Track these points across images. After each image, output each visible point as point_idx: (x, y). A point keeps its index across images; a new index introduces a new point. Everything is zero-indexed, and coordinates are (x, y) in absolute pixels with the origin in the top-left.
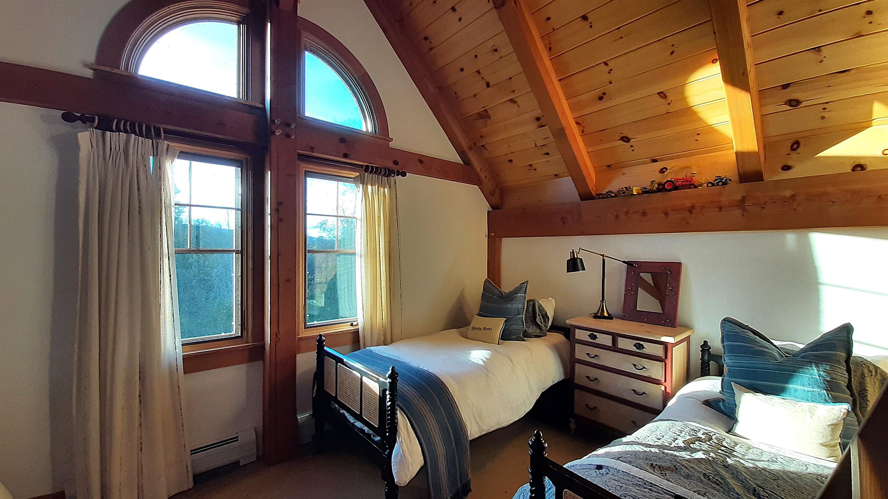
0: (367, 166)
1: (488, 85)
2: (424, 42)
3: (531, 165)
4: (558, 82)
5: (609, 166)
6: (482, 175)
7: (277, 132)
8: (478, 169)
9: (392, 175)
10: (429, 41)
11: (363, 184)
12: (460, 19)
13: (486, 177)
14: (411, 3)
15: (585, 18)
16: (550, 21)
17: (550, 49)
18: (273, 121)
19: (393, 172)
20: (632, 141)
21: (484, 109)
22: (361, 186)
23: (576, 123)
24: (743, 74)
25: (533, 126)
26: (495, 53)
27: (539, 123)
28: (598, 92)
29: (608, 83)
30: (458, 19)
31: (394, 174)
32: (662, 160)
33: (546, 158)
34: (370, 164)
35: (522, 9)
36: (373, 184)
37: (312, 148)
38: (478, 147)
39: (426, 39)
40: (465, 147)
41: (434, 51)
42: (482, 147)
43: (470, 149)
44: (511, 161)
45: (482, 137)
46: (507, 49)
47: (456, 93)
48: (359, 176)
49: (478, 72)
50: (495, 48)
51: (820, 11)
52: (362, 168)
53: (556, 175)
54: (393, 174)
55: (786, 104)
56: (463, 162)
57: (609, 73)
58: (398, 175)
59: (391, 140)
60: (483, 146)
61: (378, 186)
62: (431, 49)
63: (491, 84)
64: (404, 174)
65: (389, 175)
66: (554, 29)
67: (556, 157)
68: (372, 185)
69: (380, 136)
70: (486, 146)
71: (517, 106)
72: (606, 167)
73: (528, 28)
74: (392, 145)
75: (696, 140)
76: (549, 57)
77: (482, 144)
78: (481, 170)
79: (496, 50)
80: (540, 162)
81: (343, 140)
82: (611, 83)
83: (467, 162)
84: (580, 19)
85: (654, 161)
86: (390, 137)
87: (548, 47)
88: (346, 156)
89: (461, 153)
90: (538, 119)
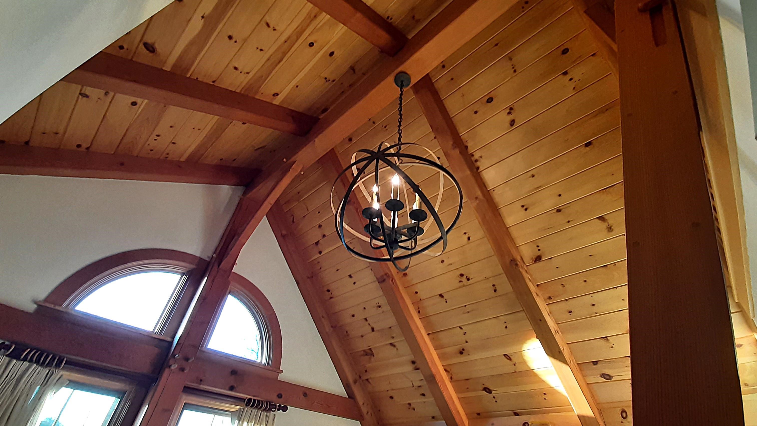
0: (250, 400)
1: (373, 330)
2: (327, 293)
3: (410, 404)
4: (427, 335)
5: (479, 414)
6: (364, 410)
7: (173, 366)
8: (361, 403)
9: (273, 410)
10: (330, 293)
11: (240, 421)
12: (354, 283)
13: (367, 413)
14: (321, 268)
15: (441, 296)
16: (417, 294)
17: (419, 312)
18: (174, 355)
19: (274, 407)
20: (493, 392)
21: (369, 348)
22: (237, 422)
23: (445, 370)
24: (559, 352)
25: (410, 368)
26: (379, 308)
27: (414, 366)
28: (459, 347)
29: (464, 342)
30: (353, 282)
31: (276, 408)
32: (522, 414)
33: (423, 399)
34: (254, 396)
35: (397, 285)
36: (250, 421)
37: (201, 380)
38: (363, 381)
39: (328, 291)
40: (351, 381)
41: (332, 300)
42: (367, 382)
43: (355, 382)
44: (392, 397)
45: (366, 371)
46: (386, 308)
47: (347, 332)
48: (239, 411)
49: (366, 319)
50: (379, 305)
51: (596, 313)
52: (244, 402)
53: (433, 417)
54: (274, 408)
55: (601, 377)
56: (348, 395)
57: (465, 334)
58: (279, 410)
59: (281, 372)
60: (367, 380)
61: (254, 423)
62: (331, 298)
63: (375, 330)
64: (285, 409)
65: (270, 410)
66: (421, 299)
67: (430, 399)
68: (248, 422)
69: (271, 369)
70: (370, 380)
71: (395, 349)
72: (476, 415)
73: (402, 297)
74: (281, 377)
75: (545, 399)
76: (419, 317)
77: (366, 378)
78: (363, 404)
79: (380, 307)
80: (417, 401)
81: (234, 372)
82: (467, 342)
83: (351, 395)
84: (438, 296)
85: (516, 414)
86: (281, 369)
87: (418, 311)
88: (232, 388)
89: (347, 386)
90: (413, 362)
